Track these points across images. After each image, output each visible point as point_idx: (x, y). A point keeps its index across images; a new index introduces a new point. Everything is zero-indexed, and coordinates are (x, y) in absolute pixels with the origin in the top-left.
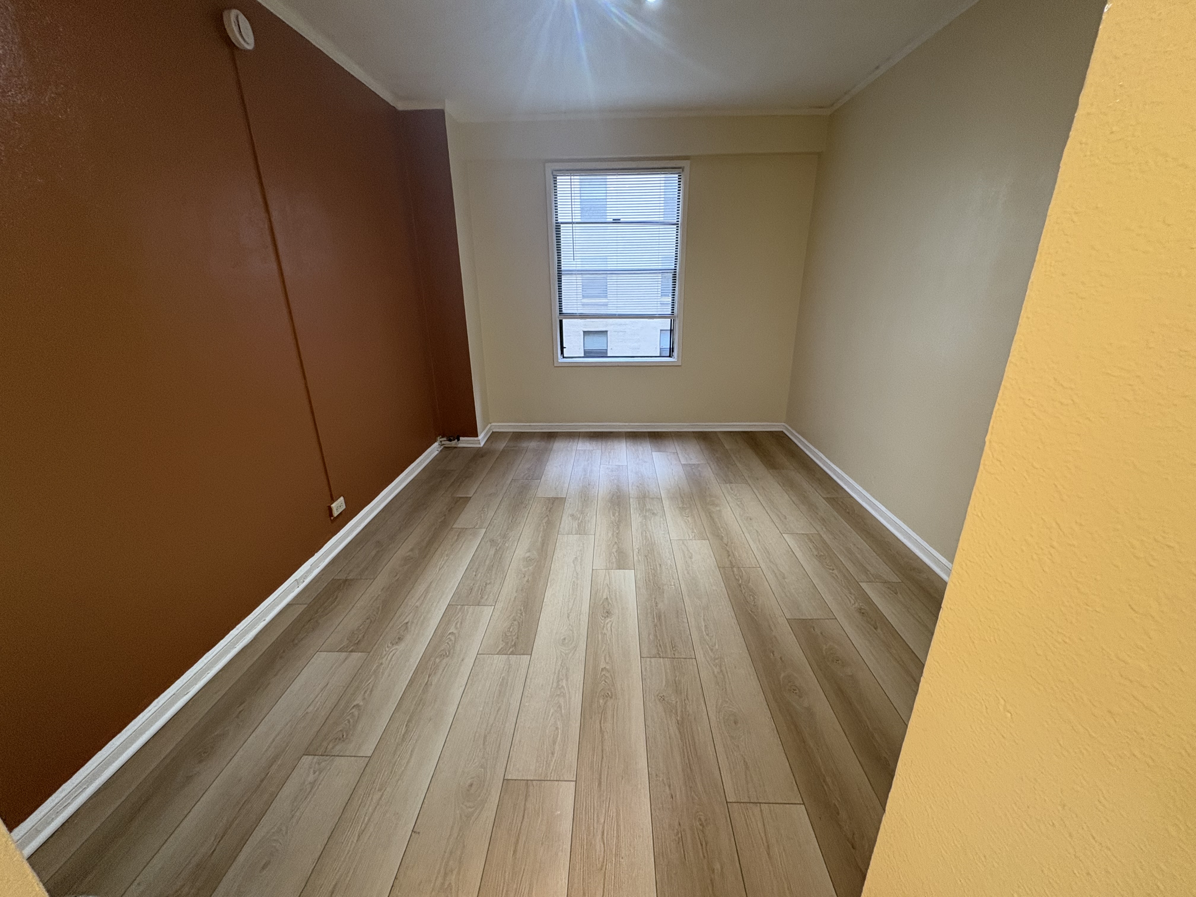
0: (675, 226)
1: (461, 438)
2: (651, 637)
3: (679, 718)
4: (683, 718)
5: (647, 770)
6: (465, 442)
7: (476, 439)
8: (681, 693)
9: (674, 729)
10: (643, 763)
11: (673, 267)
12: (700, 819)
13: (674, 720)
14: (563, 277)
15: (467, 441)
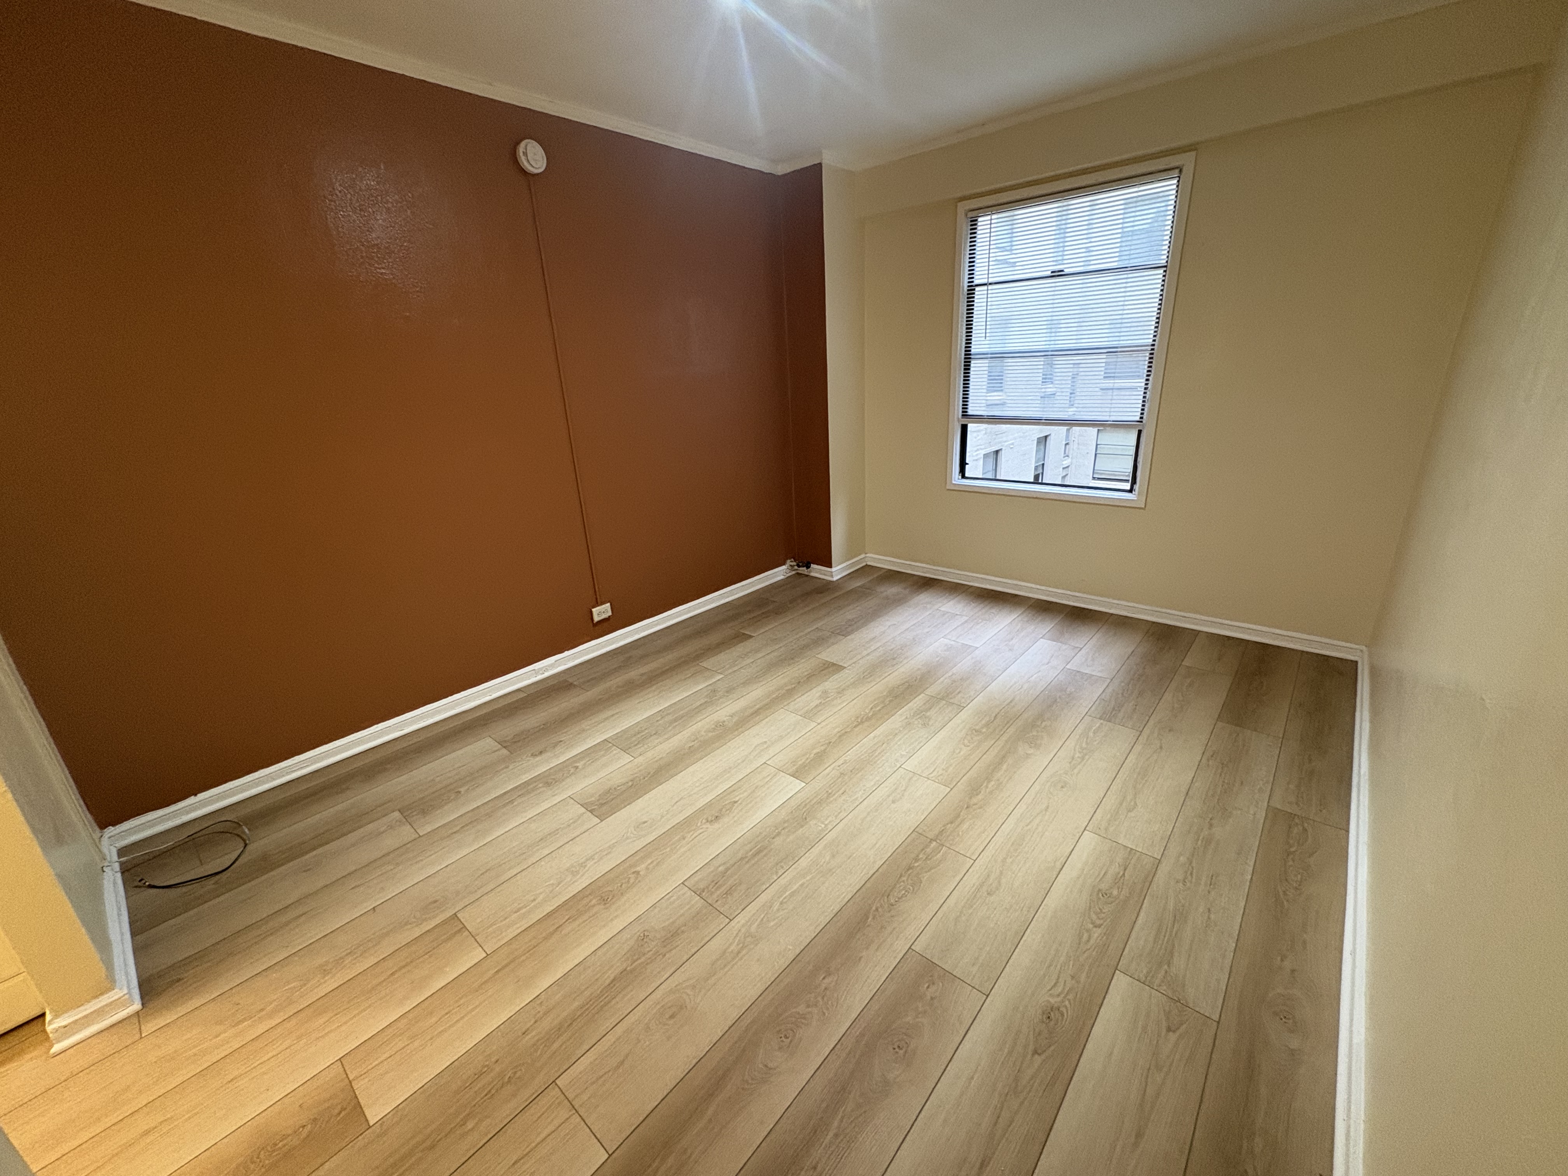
0: (1161, 271)
1: (812, 565)
2: (721, 869)
3: (628, 968)
4: (631, 971)
5: (540, 992)
6: (817, 571)
7: (829, 569)
8: (665, 946)
9: (611, 975)
10: (546, 982)
11: (1151, 340)
12: (515, 1073)
13: (625, 965)
14: (974, 363)
15: (820, 572)
